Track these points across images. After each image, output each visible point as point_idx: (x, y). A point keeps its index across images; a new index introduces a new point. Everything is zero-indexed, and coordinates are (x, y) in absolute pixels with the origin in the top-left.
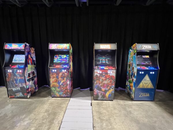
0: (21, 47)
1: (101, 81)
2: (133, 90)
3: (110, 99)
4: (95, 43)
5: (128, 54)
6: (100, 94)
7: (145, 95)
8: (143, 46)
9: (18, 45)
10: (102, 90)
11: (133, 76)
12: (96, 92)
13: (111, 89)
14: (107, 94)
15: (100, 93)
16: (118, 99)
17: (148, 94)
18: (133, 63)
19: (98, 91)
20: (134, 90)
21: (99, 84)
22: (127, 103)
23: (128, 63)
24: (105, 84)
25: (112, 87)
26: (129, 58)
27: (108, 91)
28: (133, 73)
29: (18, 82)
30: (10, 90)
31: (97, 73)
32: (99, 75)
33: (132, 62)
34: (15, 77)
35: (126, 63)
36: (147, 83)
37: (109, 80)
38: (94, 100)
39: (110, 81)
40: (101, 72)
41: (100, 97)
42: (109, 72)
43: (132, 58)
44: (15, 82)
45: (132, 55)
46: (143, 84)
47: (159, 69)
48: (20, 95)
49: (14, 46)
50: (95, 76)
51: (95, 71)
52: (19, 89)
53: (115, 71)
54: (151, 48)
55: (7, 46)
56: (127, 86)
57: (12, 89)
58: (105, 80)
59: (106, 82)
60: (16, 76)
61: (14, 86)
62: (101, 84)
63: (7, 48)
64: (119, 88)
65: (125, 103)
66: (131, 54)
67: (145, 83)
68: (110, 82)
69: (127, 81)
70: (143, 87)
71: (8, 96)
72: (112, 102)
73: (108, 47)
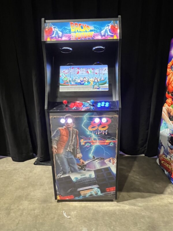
0: (103, 32)
9: (92, 28)
29: (91, 155)
30: (61, 179)
34: (82, 141)
44: (79, 155)
48: (94, 194)
49: (79, 28)
52: (90, 175)
55: (51, 32)
57: (69, 178)
60: (87, 137)
61: (77, 167)
63: (54, 40)
71: (56, 195)
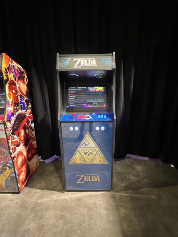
7: (91, 178)
8: (75, 59)
13: (7, 168)
17: (98, 177)
25: (9, 165)
36: (90, 153)
46: (82, 154)
47: (115, 118)
54: (96, 65)
67: (86, 154)
70: (84, 163)
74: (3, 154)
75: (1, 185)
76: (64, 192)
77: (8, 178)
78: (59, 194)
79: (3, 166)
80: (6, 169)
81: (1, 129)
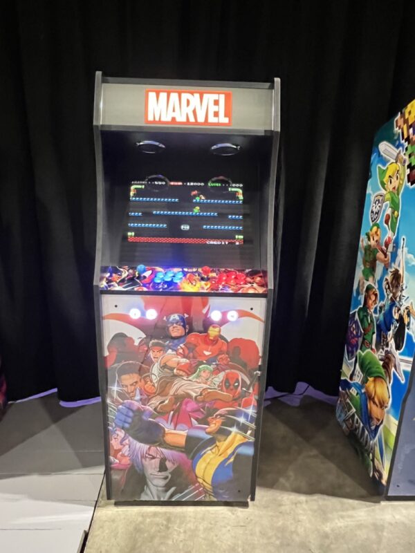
1: (155, 379)
2: (387, 431)
3: (226, 498)
4: (99, 74)
5: (366, 175)
6: (151, 467)
10: (168, 439)
11: (391, 333)
12: (126, 450)
13: (234, 430)
14: (207, 466)
15: (156, 462)
16: (284, 489)
18: (396, 246)
19: (142, 447)
20: (394, 432)
21: (144, 401)
22: (340, 523)
23: (363, 237)
24: (189, 396)
25: (242, 420)
26: (371, 206)
27: (212, 442)
28: (396, 317)
31: (124, 318)
32: (137, 336)
33: (390, 234)
35: (345, 239)
37: (217, 371)
38: (117, 504)
39: (222, 375)
40: (152, 315)
41: (156, 484)
42: (215, 316)
43: (395, 207)
45: (395, 183)
50: (106, 342)
51: (109, 305)
53: (259, 307)
56: (347, 385)
58: (190, 370)
59: (192, 386)
62: (155, 402)
64: (301, 386)
65: (327, 528)
66: (383, 173)
68: (228, 383)
69: (351, 353)
72: (239, 511)
73: (213, 109)
74: (232, 387)
75: (200, 481)
76: (379, 502)
77: (228, 458)
78: (367, 507)
79: (223, 424)
80: (230, 433)
81: (250, 311)
